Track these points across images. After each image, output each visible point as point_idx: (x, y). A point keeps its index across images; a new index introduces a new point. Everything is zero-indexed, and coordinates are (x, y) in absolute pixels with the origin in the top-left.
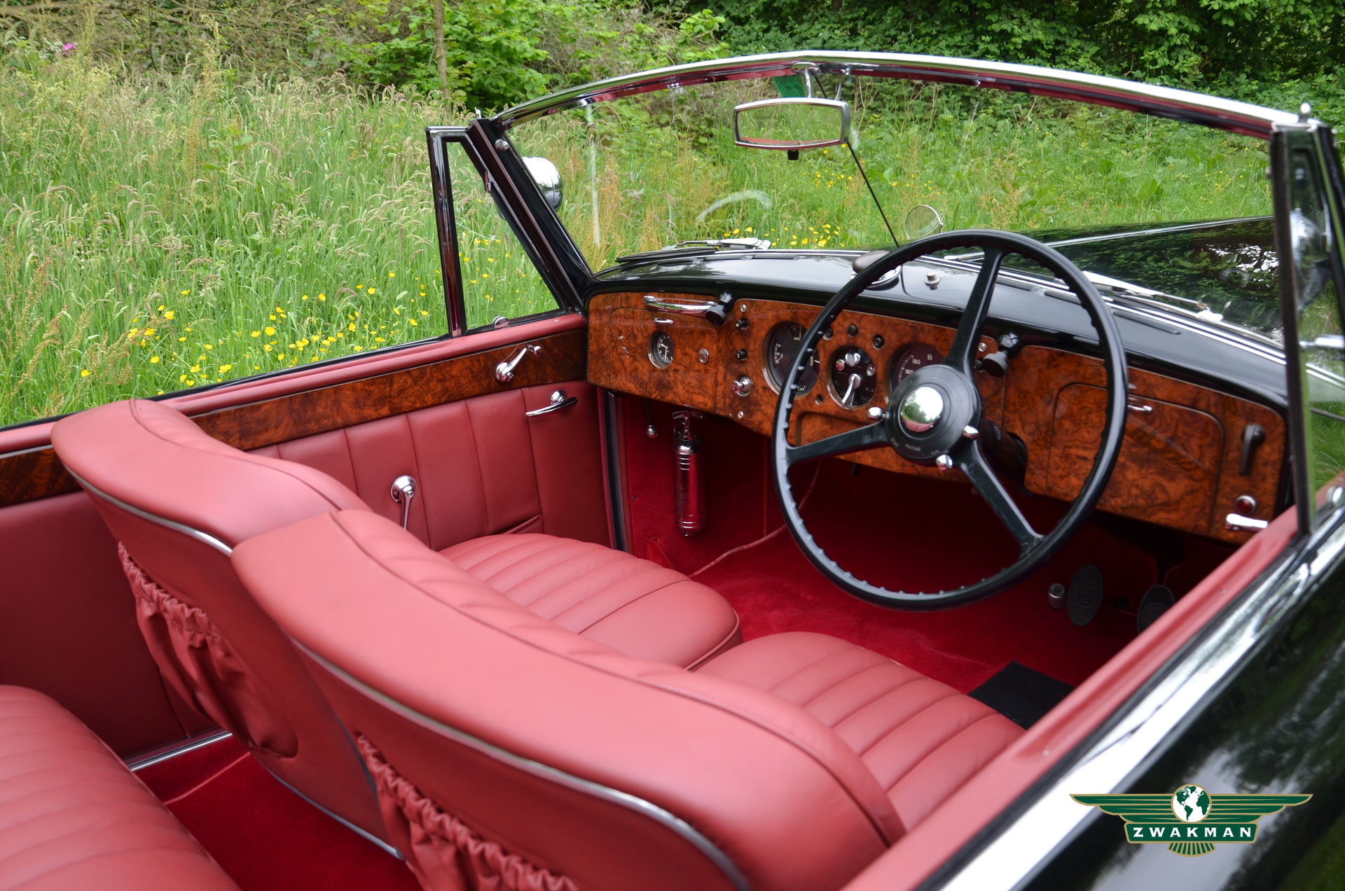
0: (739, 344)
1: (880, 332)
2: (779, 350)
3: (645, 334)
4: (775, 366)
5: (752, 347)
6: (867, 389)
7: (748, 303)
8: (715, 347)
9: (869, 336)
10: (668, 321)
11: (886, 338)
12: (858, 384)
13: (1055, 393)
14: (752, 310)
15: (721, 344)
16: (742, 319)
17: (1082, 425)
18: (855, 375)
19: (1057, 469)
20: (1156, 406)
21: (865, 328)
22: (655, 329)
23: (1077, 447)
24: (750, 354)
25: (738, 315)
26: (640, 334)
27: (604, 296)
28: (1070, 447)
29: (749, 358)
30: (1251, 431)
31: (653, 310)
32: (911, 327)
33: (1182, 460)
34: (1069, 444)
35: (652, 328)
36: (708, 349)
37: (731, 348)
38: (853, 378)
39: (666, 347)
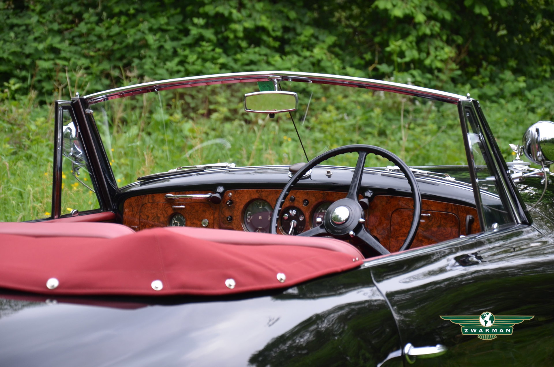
0: (227, 214)
1: (306, 198)
2: (250, 215)
3: (166, 215)
4: (248, 223)
5: (235, 214)
6: (300, 227)
7: (233, 192)
8: (212, 217)
9: (301, 200)
10: (181, 206)
11: (310, 201)
12: (295, 224)
13: (390, 215)
14: (235, 196)
15: (216, 215)
16: (230, 200)
17: (403, 226)
18: (294, 221)
19: (394, 247)
20: (432, 214)
21: (299, 197)
22: (173, 212)
23: (402, 236)
24: (234, 218)
25: (227, 198)
26: (162, 216)
27: (136, 197)
28: (398, 237)
29: (233, 220)
30: (469, 217)
31: (171, 201)
32: (322, 194)
33: (444, 234)
34: (398, 235)
35: (170, 212)
36: (207, 219)
37: (223, 216)
38: (293, 222)
39: (178, 222)
